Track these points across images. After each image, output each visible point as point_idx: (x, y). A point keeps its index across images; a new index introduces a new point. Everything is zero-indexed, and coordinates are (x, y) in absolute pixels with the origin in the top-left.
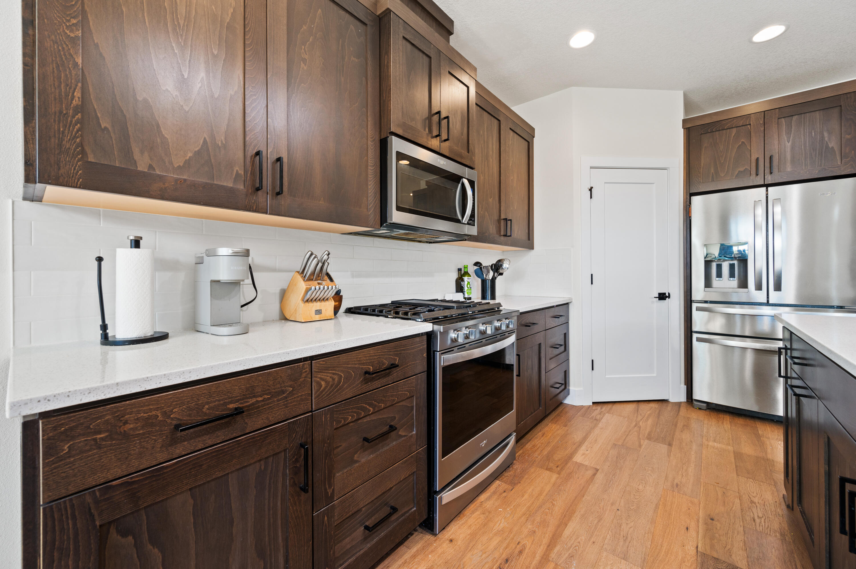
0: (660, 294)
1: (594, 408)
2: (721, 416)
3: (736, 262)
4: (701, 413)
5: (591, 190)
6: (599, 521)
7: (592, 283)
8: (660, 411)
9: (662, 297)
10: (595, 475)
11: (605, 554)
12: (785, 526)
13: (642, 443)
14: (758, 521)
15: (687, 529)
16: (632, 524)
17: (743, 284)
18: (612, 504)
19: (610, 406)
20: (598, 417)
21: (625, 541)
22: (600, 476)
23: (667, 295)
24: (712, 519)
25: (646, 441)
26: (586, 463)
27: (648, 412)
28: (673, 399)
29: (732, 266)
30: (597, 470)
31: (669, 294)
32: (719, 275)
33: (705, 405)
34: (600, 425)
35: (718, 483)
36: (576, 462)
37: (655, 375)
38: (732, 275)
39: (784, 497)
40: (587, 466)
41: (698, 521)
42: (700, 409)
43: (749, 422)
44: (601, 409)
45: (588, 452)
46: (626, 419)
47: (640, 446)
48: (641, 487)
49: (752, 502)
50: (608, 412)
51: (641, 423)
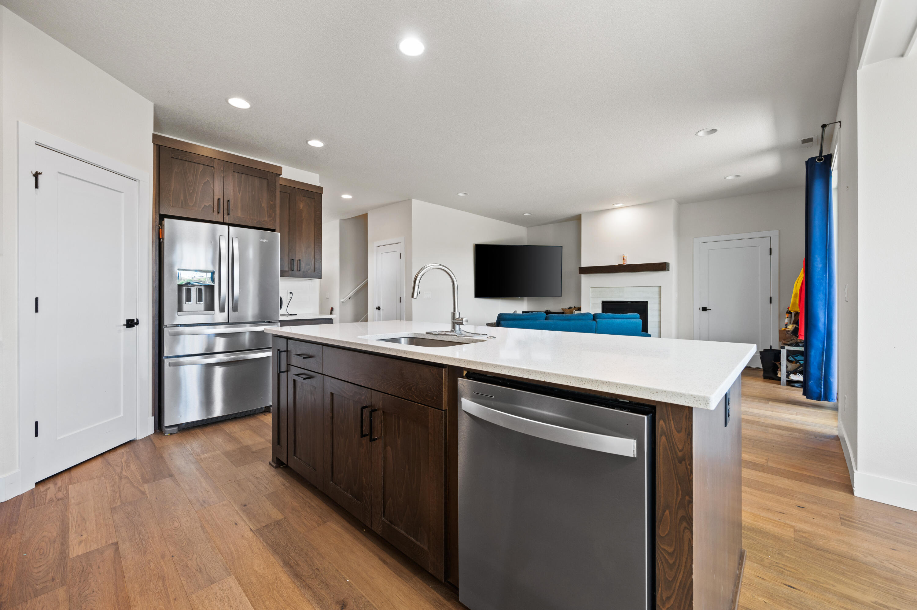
0: (128, 321)
1: (42, 488)
2: (193, 432)
3: (202, 288)
4: (174, 437)
5: (36, 175)
6: (163, 581)
7: (37, 311)
8: (134, 453)
9: (131, 324)
10: (117, 550)
11: (194, 596)
12: (281, 479)
13: (143, 490)
14: (267, 486)
15: (236, 524)
16: (195, 555)
17: (210, 307)
18: (163, 557)
19: (66, 476)
20: (60, 495)
21: (201, 572)
22: (125, 547)
23: (135, 321)
24: (245, 506)
25: (146, 486)
26: (94, 547)
27: (123, 460)
28: (139, 436)
29: (200, 291)
30: (116, 544)
31: (137, 320)
32: (189, 299)
33: (176, 428)
34: (72, 501)
35: (230, 481)
36: (78, 556)
37: (122, 415)
38: (200, 299)
39: (270, 464)
40: (98, 549)
41: (238, 513)
42: (171, 434)
43: (215, 427)
44: (56, 484)
45: (84, 537)
46: (103, 478)
47: (143, 493)
48: (176, 524)
49: (257, 478)
50: (70, 483)
51: (124, 473)
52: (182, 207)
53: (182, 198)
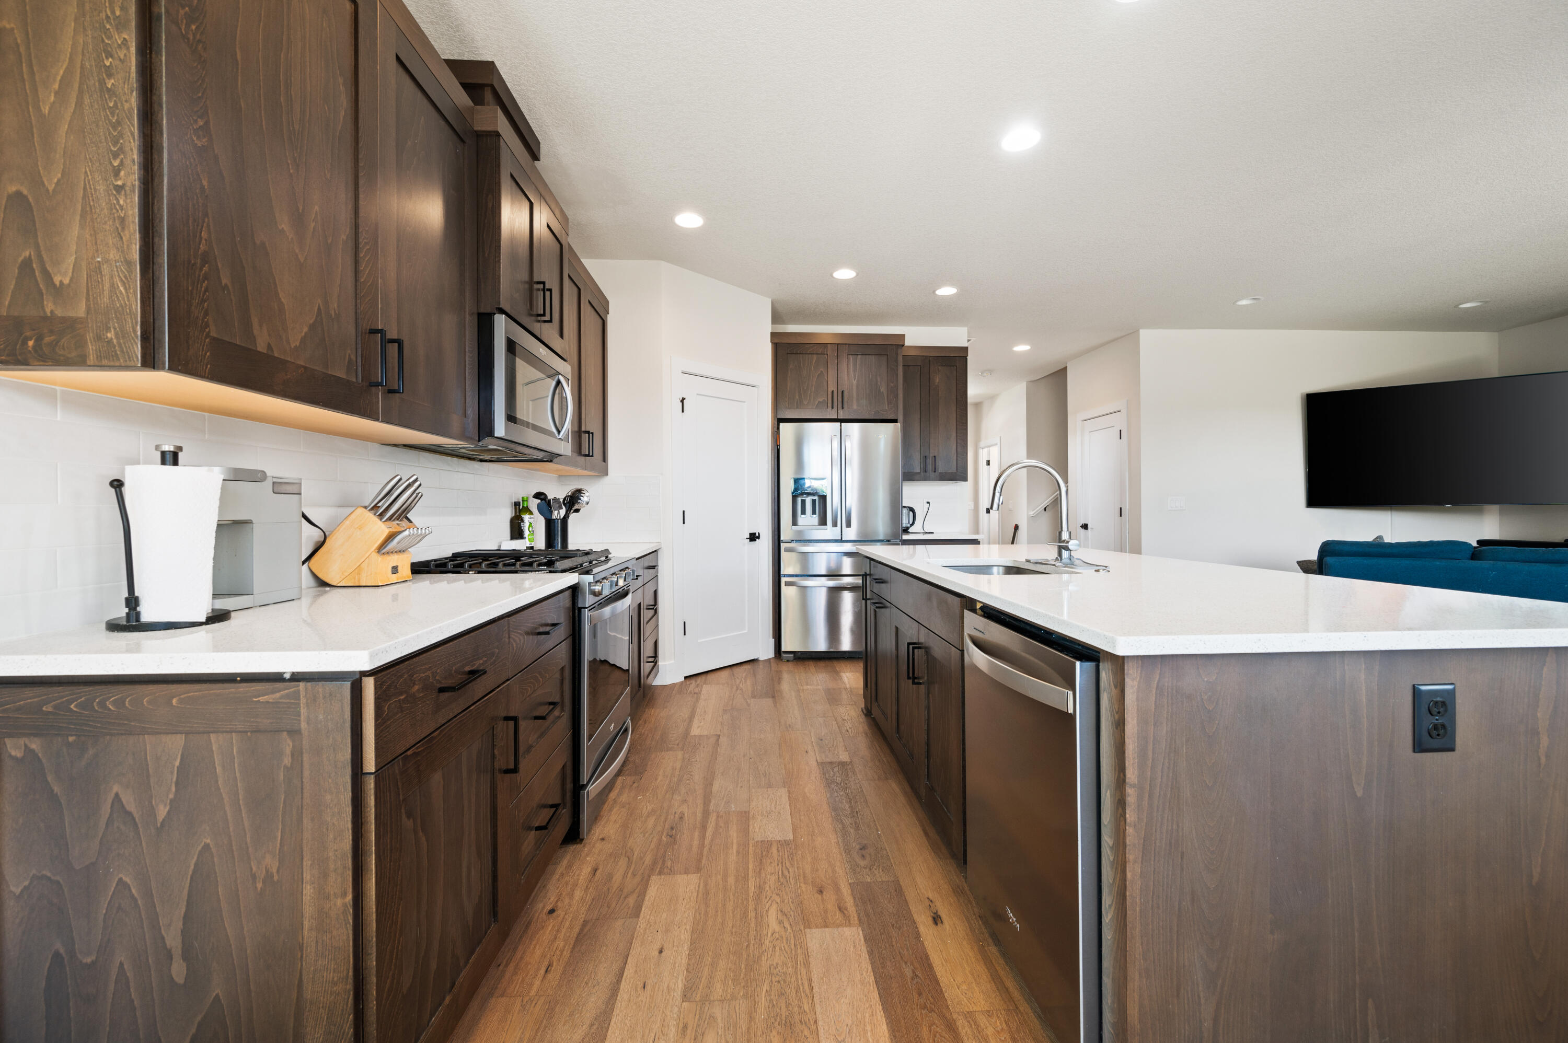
0: (751, 534)
1: (688, 682)
2: (807, 663)
3: (816, 498)
4: (790, 664)
5: (682, 401)
6: (738, 772)
7: (684, 523)
8: (754, 671)
9: (753, 537)
10: (718, 740)
11: (753, 790)
12: (866, 728)
13: (749, 702)
14: (850, 730)
15: (807, 752)
16: (766, 764)
17: (823, 522)
18: (744, 756)
19: (703, 677)
20: (697, 690)
21: (765, 776)
22: (724, 740)
23: (757, 535)
24: (821, 740)
25: (752, 700)
26: (705, 733)
27: (744, 674)
28: (762, 657)
29: (814, 502)
30: (719, 736)
31: (759, 533)
32: (804, 512)
33: (792, 655)
34: (702, 697)
36: (695, 736)
37: (746, 631)
38: (814, 512)
39: (862, 710)
40: (707, 735)
41: (812, 744)
42: (788, 661)
43: (828, 663)
44: (696, 681)
45: (702, 724)
46: (726, 685)
47: (749, 705)
48: (762, 736)
49: (844, 720)
50: (705, 683)
51: (741, 685)
52: (797, 408)
53: (797, 397)
